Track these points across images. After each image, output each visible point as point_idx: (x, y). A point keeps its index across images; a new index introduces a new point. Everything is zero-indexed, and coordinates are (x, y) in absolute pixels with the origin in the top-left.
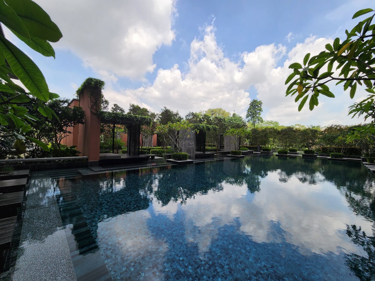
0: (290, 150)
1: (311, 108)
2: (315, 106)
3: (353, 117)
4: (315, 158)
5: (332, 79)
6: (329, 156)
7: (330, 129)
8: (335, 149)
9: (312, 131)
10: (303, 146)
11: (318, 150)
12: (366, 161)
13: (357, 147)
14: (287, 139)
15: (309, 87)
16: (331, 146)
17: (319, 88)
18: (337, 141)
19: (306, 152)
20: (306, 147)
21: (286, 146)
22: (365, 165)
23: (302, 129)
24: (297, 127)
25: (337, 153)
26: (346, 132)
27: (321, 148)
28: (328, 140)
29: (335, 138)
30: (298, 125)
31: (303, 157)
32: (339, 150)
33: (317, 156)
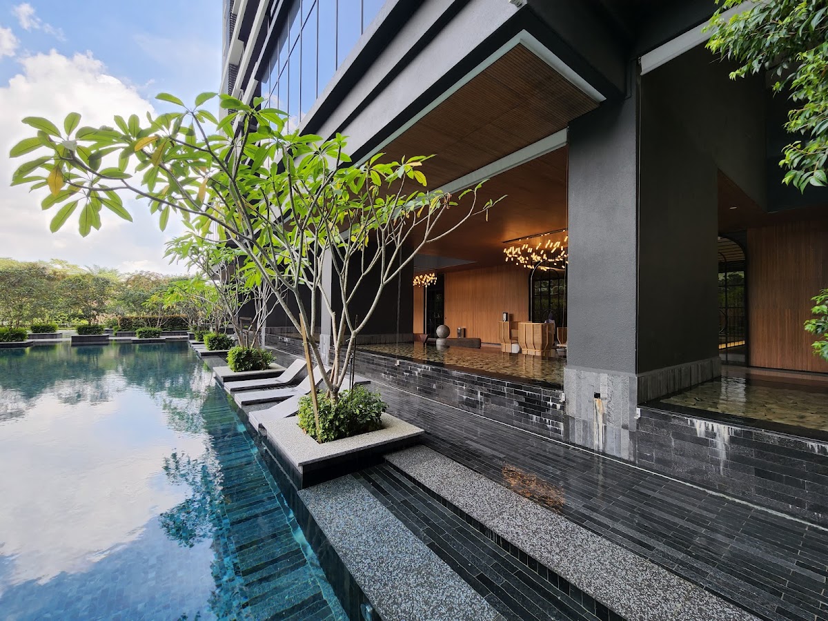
0: (36, 329)
1: (84, 231)
2: (92, 228)
3: (171, 262)
4: (105, 342)
5: (125, 186)
6: (133, 334)
7: (137, 279)
8: (146, 320)
9: (96, 280)
10: (74, 316)
11: (112, 324)
12: (194, 339)
13: (183, 315)
14: (24, 296)
15: (79, 186)
16: (138, 314)
17: (102, 194)
18: (149, 304)
19: (80, 330)
20: (81, 317)
21: (19, 317)
22: (192, 345)
23: (71, 273)
24: (58, 267)
25: (150, 329)
26: (165, 287)
27: (118, 319)
28: (133, 302)
29: (145, 298)
30: (61, 262)
31: (74, 343)
32: (152, 322)
33: (110, 338)
